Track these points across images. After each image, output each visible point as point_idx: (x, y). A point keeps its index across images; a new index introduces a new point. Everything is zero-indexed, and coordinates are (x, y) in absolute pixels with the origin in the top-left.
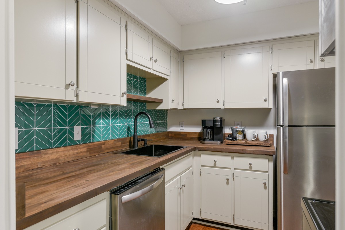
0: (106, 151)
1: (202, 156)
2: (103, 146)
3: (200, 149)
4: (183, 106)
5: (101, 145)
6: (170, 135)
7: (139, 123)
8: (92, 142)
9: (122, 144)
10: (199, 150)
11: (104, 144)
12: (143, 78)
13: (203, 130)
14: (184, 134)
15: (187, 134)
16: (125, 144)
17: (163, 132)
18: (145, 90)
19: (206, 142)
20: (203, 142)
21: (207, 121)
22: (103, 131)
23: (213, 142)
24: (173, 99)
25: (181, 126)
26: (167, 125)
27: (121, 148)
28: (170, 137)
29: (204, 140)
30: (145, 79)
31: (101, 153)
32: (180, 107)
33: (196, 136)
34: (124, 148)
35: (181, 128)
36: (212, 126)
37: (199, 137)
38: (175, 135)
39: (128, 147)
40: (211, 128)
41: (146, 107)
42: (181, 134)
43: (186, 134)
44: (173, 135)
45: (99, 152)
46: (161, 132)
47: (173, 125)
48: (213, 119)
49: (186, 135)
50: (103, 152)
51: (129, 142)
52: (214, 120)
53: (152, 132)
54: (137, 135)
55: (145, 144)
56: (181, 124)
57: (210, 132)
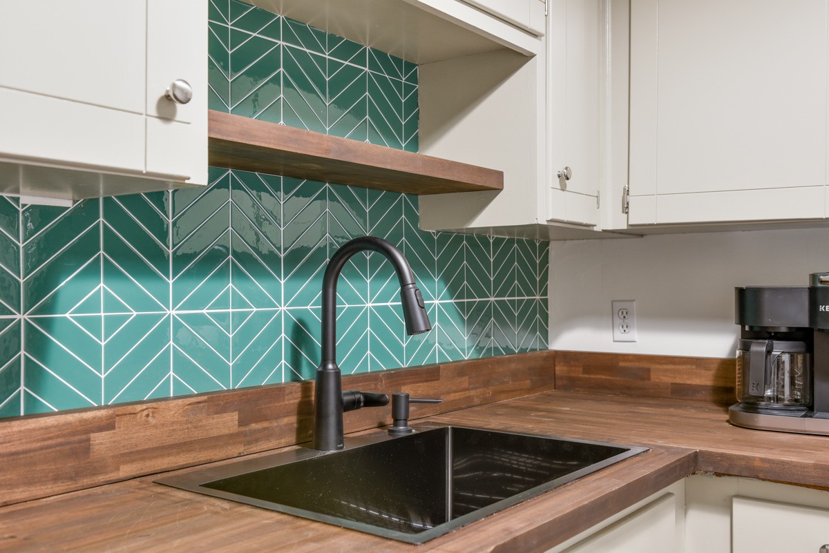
0: (126, 470)
1: (739, 508)
2: (100, 440)
3: (724, 468)
4: (626, 209)
5: (88, 431)
6: (560, 369)
7: (370, 305)
8: (28, 416)
9: (242, 423)
10: (718, 475)
11: (108, 425)
12: (398, 61)
13: (745, 348)
14: (637, 364)
15: (653, 366)
16: (265, 424)
17: (523, 351)
18: (413, 125)
19: (763, 420)
20: (746, 417)
21: (766, 296)
22: (114, 350)
23: (811, 424)
24: (562, 170)
25: (618, 321)
26: (545, 317)
27: (241, 449)
28: (559, 383)
29: (752, 406)
30: (410, 66)
31: (86, 481)
32: (609, 219)
33: (705, 379)
34: (264, 445)
35: (619, 335)
36: (804, 322)
37: (721, 384)
38: (587, 370)
39: (292, 438)
40: (791, 335)
41: (414, 219)
42: (622, 364)
43: (645, 365)
44: (578, 373)
45: (71, 479)
46: (507, 349)
47: (579, 315)
48: (807, 283)
49: (648, 370)
50: (101, 478)
51: (295, 408)
52: (813, 291)
53: (452, 352)
54: (338, 373)
55: (396, 421)
56: (620, 314)
57: (786, 358)
